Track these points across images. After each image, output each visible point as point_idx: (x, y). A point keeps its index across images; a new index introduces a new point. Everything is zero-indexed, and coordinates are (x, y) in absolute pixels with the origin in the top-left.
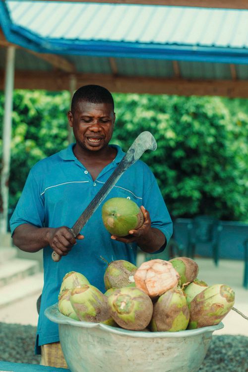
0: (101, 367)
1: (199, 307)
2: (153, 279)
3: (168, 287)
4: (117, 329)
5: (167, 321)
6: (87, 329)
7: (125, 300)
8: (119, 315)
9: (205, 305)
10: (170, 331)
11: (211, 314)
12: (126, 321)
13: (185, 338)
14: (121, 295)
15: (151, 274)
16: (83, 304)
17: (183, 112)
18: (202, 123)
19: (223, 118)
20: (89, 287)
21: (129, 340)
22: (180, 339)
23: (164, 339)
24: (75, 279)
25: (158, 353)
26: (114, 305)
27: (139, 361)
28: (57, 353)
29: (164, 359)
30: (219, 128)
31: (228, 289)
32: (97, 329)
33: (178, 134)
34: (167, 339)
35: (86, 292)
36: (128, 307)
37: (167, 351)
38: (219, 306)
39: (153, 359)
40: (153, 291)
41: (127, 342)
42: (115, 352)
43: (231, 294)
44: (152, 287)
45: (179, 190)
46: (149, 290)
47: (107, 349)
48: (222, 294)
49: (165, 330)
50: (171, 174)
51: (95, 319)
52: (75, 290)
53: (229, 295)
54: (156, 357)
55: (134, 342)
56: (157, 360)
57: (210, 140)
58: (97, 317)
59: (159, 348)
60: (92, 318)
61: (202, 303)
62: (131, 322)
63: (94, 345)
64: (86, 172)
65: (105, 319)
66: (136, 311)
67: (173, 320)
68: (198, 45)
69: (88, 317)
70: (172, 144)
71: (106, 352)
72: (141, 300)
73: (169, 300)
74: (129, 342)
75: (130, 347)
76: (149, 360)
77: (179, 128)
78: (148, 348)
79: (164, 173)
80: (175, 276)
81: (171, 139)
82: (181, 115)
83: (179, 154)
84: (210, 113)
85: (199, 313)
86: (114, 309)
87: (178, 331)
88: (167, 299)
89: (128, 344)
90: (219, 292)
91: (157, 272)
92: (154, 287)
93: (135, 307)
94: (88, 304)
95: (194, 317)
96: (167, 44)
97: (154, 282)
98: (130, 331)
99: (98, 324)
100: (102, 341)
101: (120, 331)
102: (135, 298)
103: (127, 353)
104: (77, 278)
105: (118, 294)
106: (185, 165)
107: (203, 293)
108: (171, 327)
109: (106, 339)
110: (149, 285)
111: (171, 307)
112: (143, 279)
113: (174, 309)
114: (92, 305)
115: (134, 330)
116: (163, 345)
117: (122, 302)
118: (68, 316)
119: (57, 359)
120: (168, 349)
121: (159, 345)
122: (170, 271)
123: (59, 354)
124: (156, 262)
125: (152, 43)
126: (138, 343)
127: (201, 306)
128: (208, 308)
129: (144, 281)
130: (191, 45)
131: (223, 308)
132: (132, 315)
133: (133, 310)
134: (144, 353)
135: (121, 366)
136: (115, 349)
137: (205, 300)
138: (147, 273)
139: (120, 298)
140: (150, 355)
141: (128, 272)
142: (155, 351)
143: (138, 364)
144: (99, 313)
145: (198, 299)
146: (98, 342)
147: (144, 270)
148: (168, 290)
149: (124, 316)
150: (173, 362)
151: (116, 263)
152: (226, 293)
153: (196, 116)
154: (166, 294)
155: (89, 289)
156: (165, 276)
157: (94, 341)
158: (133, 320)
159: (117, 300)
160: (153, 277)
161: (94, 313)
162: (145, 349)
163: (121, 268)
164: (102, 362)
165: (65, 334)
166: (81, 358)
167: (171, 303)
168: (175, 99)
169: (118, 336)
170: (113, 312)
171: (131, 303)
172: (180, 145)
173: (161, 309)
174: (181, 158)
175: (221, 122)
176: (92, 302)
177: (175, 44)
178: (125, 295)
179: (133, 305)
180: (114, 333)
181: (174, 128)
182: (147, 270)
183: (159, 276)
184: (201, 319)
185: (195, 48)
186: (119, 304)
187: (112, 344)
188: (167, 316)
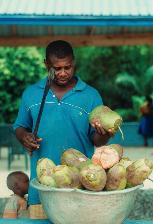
0: (76, 216)
1: (132, 174)
2: (105, 159)
3: (115, 163)
4: (87, 191)
5: (116, 183)
6: (65, 192)
7: (93, 173)
8: (90, 182)
9: (136, 172)
10: (118, 190)
11: (140, 177)
12: (94, 185)
13: (126, 194)
14: (90, 170)
15: (104, 155)
16: (62, 177)
17: (14, 57)
18: (26, 64)
19: (38, 59)
20: (64, 166)
21: (94, 197)
22: (123, 194)
23: (114, 195)
24: (46, 162)
25: (111, 204)
26: (86, 176)
27: (100, 210)
28: (40, 211)
29: (114, 208)
30: (36, 66)
31: (149, 161)
32: (74, 192)
33: (11, 71)
34: (116, 195)
35: (63, 169)
36: (95, 176)
37: (116, 202)
38: (145, 172)
39: (108, 208)
40: (106, 166)
41: (92, 199)
42: (85, 206)
43: (152, 164)
44: (105, 163)
45: (14, 106)
46: (103, 165)
47: (80, 204)
48: (146, 165)
49: (114, 190)
50: (8, 96)
51: (71, 186)
52: (56, 169)
53: (151, 165)
54: (110, 207)
55: (97, 198)
56: (110, 208)
57: (32, 74)
58: (71, 185)
59: (112, 201)
60: (68, 185)
61: (134, 171)
62: (97, 186)
63: (71, 202)
64: (54, 96)
65: (77, 185)
66: (100, 179)
67: (120, 183)
68: (34, 15)
69: (66, 185)
70: (8, 78)
71: (79, 206)
72: (102, 172)
73: (117, 170)
74: (94, 199)
75: (94, 202)
76: (106, 209)
77: (12, 68)
78: (105, 202)
79: (4, 96)
80: (117, 155)
81: (7, 75)
82: (13, 60)
83: (13, 83)
84: (31, 57)
85: (132, 177)
86: (86, 179)
87: (122, 189)
88: (116, 170)
89: (93, 200)
90: (144, 163)
91: (108, 153)
92: (106, 163)
93: (100, 176)
94: (65, 177)
95: (129, 180)
96: (15, 15)
97: (106, 160)
98: (95, 192)
99: (75, 189)
100: (76, 199)
101: (89, 192)
102: (99, 171)
103: (93, 205)
104: (47, 162)
105: (88, 169)
106: (16, 91)
107: (133, 164)
108: (118, 187)
109: (79, 198)
110: (103, 162)
111: (119, 175)
112: (99, 158)
113: (120, 176)
114: (68, 177)
115: (97, 191)
116: (114, 199)
117: (91, 174)
118: (49, 185)
119: (40, 214)
120: (116, 201)
121: (112, 199)
122: (114, 153)
123: (41, 211)
124: (105, 148)
125: (5, 15)
126: (99, 199)
127: (133, 173)
128: (138, 174)
129: (100, 160)
130: (30, 15)
131: (147, 173)
132: (98, 181)
133: (99, 179)
134: (103, 205)
135: (89, 215)
136: (85, 204)
137: (135, 169)
138: (101, 155)
139: (90, 171)
140: (106, 206)
141: (78, 155)
142: (109, 203)
143: (100, 212)
144: (73, 182)
145: (130, 169)
146: (73, 200)
147: (99, 153)
148: (114, 164)
149: (93, 182)
150: (119, 209)
151: (69, 151)
152: (149, 163)
153: (22, 60)
154: (114, 167)
155: (65, 167)
156: (112, 156)
157: (70, 200)
158: (99, 185)
159: (88, 173)
160: (105, 157)
161: (70, 182)
162: (103, 202)
163: (73, 153)
164: (76, 212)
165: (48, 198)
166: (61, 211)
167: (119, 172)
168: (8, 50)
169: (87, 195)
170: (85, 180)
171: (97, 174)
172: (13, 78)
173: (112, 177)
174: (14, 87)
175: (38, 63)
176: (68, 175)
177: (20, 15)
178: (93, 169)
179: (98, 175)
180: (84, 194)
181: (8, 68)
182: (101, 153)
183: (108, 156)
184: (134, 181)
185: (33, 17)
186: (90, 175)
187: (83, 201)
188: (116, 181)
